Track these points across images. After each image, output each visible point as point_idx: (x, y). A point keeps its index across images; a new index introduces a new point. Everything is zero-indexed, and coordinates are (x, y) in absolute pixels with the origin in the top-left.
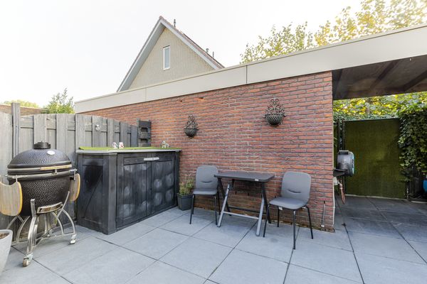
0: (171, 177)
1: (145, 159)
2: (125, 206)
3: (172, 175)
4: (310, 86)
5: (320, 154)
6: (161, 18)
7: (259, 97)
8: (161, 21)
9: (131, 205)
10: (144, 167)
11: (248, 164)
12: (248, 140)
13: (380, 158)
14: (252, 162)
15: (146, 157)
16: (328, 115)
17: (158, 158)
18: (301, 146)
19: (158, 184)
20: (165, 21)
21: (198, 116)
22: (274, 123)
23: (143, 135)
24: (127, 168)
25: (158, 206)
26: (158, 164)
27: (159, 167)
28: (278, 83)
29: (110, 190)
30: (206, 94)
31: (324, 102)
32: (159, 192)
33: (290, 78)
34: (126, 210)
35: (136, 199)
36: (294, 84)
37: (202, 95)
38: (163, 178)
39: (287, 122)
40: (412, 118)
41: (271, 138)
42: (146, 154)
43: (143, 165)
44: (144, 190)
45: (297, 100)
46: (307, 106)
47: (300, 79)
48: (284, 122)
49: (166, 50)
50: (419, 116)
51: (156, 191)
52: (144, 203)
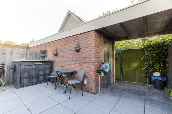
0: (48, 71)
1: (35, 64)
2: (25, 80)
3: (49, 70)
4: (88, 37)
5: (91, 63)
6: (69, 11)
7: (74, 41)
8: (69, 12)
9: (28, 80)
10: (34, 67)
11: (71, 66)
12: (71, 57)
13: (136, 66)
14: (72, 66)
15: (35, 63)
16: (93, 48)
17: (41, 64)
18: (85, 60)
19: (42, 73)
20: (70, 12)
21: (58, 48)
22: (78, 51)
23: (43, 55)
24: (26, 67)
25: (41, 81)
26: (41, 66)
27: (42, 67)
28: (79, 35)
29: (17, 74)
30: (60, 40)
31: (92, 42)
32: (42, 76)
33: (82, 33)
34: (25, 81)
35: (30, 77)
36: (83, 36)
37: (59, 41)
38: (44, 71)
39: (82, 50)
40: (147, 48)
41: (77, 57)
42: (35, 62)
43: (34, 66)
44: (34, 75)
45: (84, 42)
46: (87, 44)
47: (85, 34)
48: (81, 51)
49: (71, 23)
50: (150, 47)
51: (40, 75)
52: (34, 79)
